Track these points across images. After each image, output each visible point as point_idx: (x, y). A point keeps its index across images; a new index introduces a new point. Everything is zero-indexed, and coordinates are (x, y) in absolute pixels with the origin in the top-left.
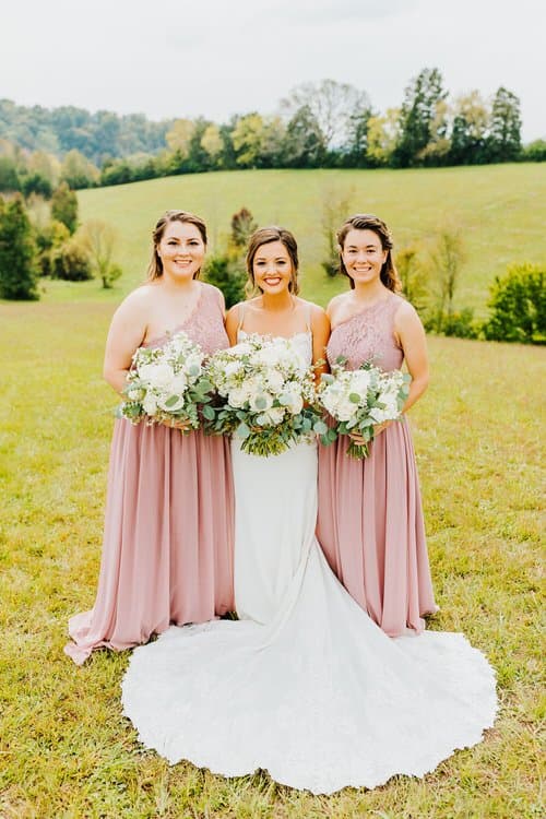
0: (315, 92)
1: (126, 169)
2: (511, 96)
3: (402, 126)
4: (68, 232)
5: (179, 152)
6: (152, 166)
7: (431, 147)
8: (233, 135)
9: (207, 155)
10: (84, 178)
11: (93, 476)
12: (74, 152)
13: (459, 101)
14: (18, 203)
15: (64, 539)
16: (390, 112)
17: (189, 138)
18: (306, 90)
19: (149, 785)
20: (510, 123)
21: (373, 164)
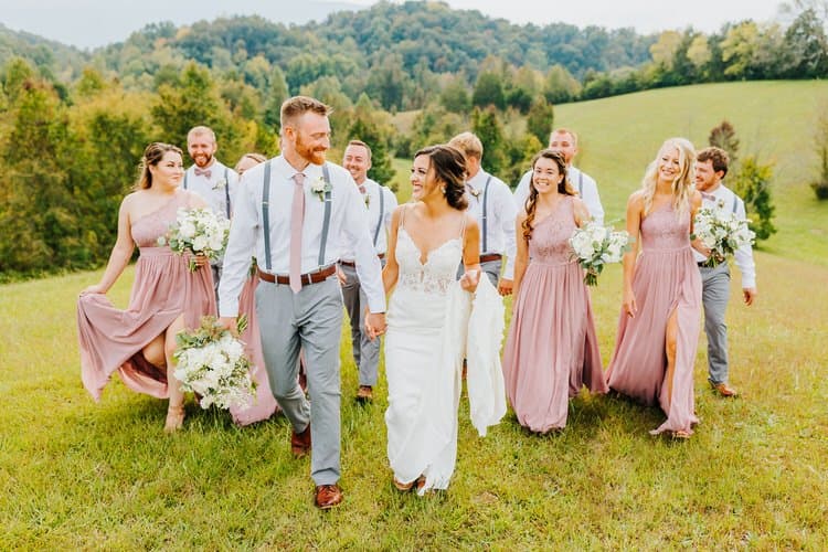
1: (607, 83)
4: (540, 145)
5: (663, 64)
6: (633, 80)
8: (723, 45)
9: (693, 66)
10: (566, 92)
12: (558, 67)
14: (492, 116)
17: (675, 49)
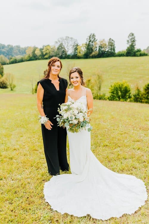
0: (64, 40)
1: (16, 60)
2: (112, 40)
3: (86, 48)
4: (1, 76)
5: (29, 55)
6: (22, 59)
7: (93, 53)
8: (43, 51)
9: (37, 56)
10: (5, 62)
11: (21, 138)
12: (2, 55)
13: (100, 42)
15: (17, 154)
16: (83, 45)
17: (32, 51)
18: (61, 39)
19: (57, 221)
20: (112, 47)
21: (79, 58)
